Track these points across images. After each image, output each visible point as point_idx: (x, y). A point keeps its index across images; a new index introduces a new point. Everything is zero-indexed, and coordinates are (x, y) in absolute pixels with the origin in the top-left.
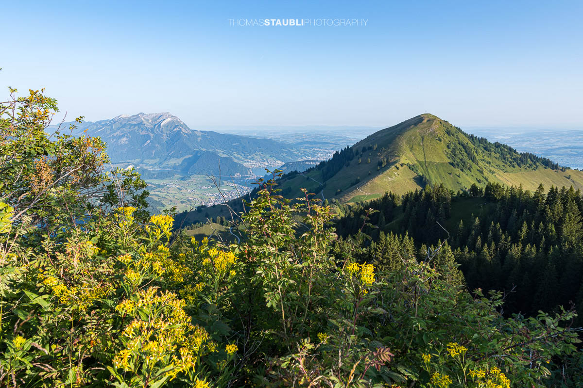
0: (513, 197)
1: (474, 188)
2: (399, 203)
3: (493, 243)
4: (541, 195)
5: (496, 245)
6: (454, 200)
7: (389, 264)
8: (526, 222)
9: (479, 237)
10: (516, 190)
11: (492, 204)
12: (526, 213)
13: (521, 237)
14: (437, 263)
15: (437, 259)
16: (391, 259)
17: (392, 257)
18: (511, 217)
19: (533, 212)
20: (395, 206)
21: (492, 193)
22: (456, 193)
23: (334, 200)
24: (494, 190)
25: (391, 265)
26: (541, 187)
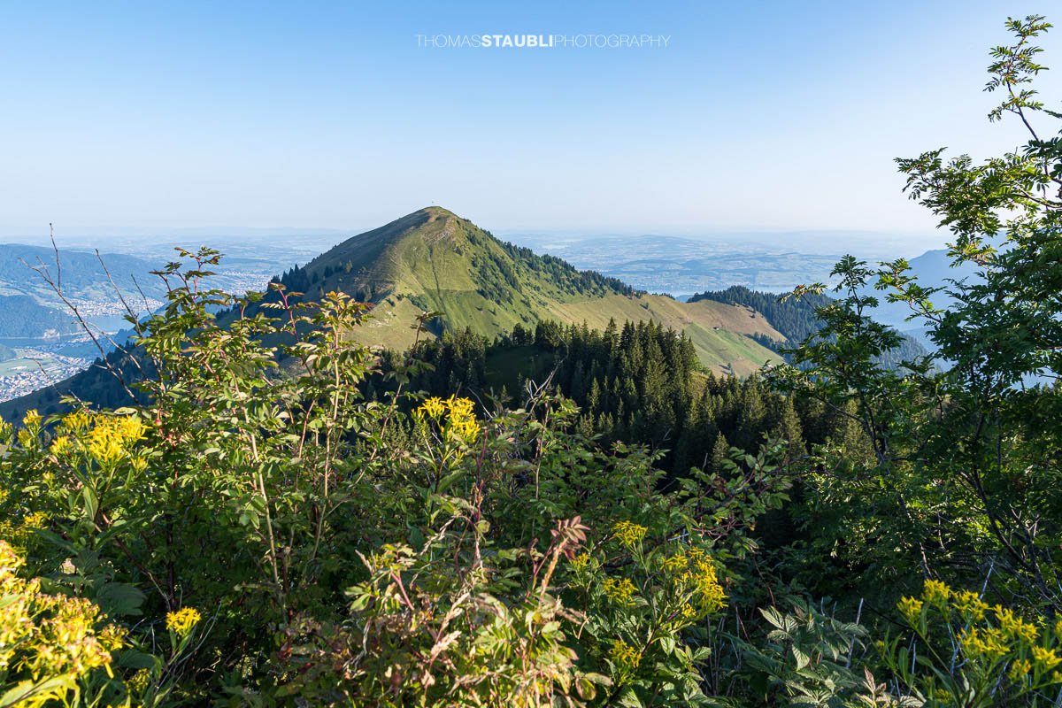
0: (576, 341)
1: (519, 331)
6: (490, 352)
8: (597, 380)
10: (580, 330)
11: (547, 355)
12: (596, 364)
13: (591, 404)
18: (575, 373)
19: (604, 363)
26: (612, 324)
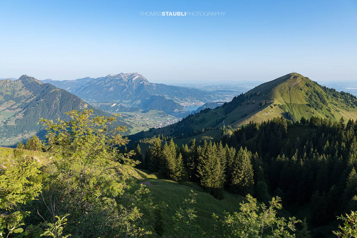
4: (342, 125)
5: (307, 154)
9: (297, 149)
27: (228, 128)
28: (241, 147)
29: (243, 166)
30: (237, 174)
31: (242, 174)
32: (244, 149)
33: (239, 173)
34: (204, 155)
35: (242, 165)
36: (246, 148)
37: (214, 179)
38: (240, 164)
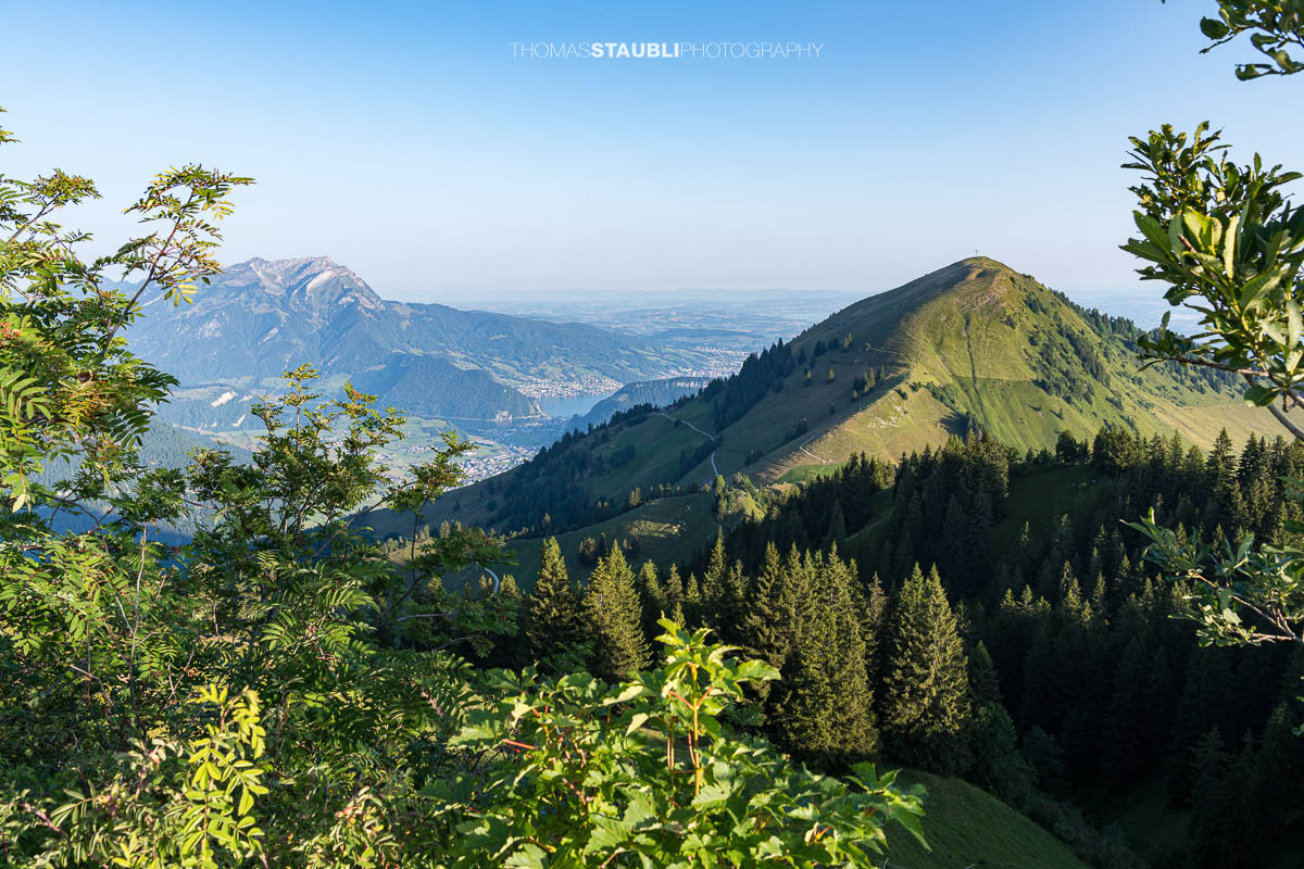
1: (1066, 443)
2: (887, 482)
3: (1101, 579)
4: (1224, 459)
5: (1109, 583)
7: (787, 625)
9: (1067, 563)
10: (1166, 447)
11: (1109, 482)
12: (1186, 501)
14: (907, 620)
15: (908, 611)
16: (793, 611)
17: (797, 608)
20: (875, 488)
21: (1110, 454)
22: (1023, 455)
23: (739, 477)
24: (1114, 447)
25: (792, 625)
26: (1224, 439)
27: (735, 483)
28: (917, 564)
29: (932, 647)
30: (909, 683)
31: (930, 681)
32: (926, 574)
33: (917, 677)
34: (767, 610)
35: (929, 642)
36: (934, 568)
37: (841, 710)
38: (919, 639)
